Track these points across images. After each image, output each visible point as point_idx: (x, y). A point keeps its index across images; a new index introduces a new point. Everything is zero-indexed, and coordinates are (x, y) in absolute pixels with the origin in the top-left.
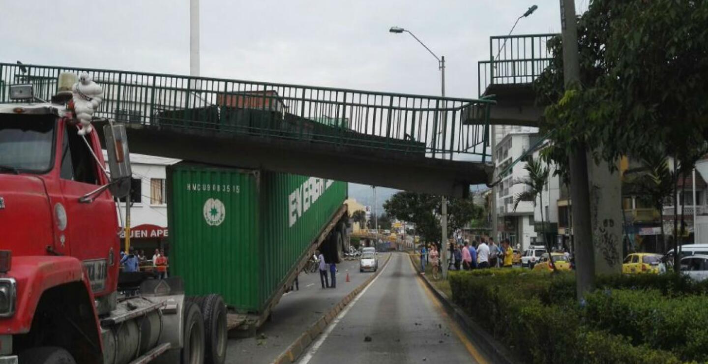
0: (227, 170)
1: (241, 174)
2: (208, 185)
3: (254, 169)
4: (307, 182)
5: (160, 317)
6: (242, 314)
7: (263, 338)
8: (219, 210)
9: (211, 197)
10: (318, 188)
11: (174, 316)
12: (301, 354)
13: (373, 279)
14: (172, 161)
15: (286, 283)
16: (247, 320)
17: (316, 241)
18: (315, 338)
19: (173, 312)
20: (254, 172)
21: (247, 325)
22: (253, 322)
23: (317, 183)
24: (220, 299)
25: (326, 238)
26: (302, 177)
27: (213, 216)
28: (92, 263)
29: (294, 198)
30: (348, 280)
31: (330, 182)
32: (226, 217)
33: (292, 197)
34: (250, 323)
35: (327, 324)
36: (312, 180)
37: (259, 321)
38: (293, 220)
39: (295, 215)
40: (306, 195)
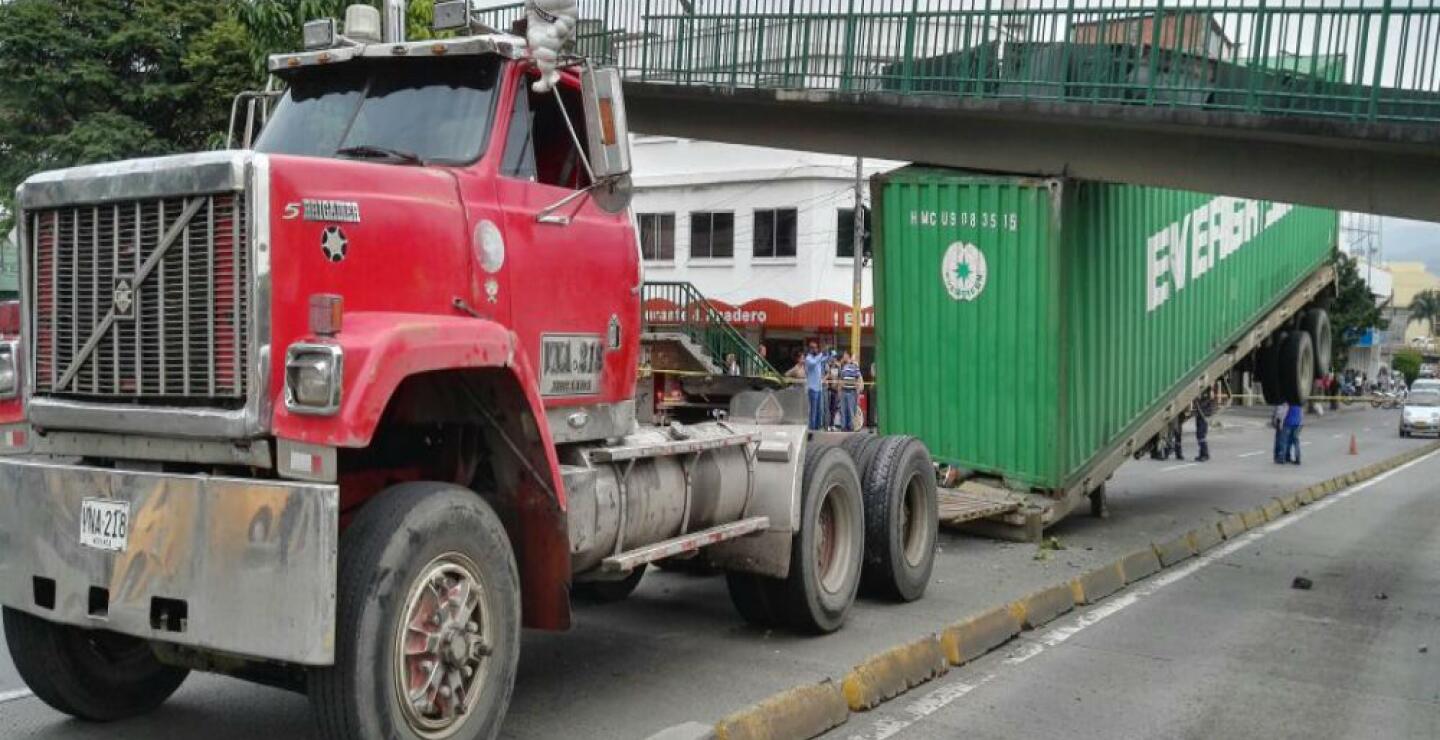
0: (992, 180)
1: (1021, 188)
3: (1049, 176)
4: (1204, 208)
5: (748, 463)
6: (1018, 490)
7: (1055, 547)
8: (972, 267)
9: (958, 239)
10: (1239, 223)
11: (783, 466)
13: (1423, 454)
15: (1134, 437)
16: (1026, 504)
17: (1232, 348)
19: (780, 458)
20: (1048, 183)
21: (1022, 515)
22: (1035, 511)
23: (1236, 210)
24: (916, 447)
25: (1264, 342)
26: (1185, 196)
27: (961, 279)
28: (565, 340)
29: (1164, 245)
30: (1353, 451)
31: (1279, 210)
32: (986, 285)
33: (1156, 243)
34: (1029, 511)
35: (1224, 538)
36: (1223, 204)
37: (1051, 511)
38: (1156, 296)
39: (1165, 285)
40: (1199, 240)
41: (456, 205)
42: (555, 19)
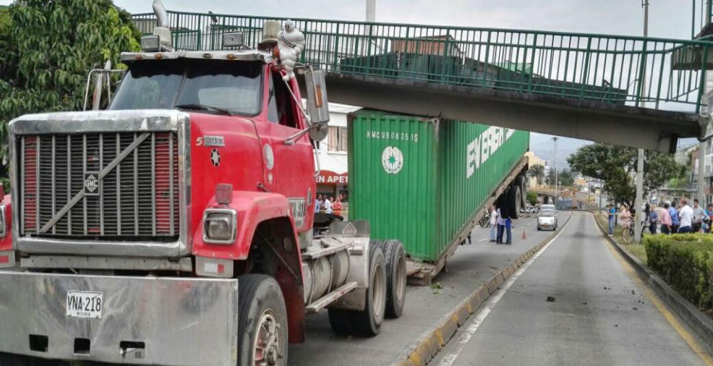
0: (406, 118)
1: (420, 122)
2: (387, 133)
3: (432, 117)
4: (486, 132)
5: (348, 256)
6: (417, 262)
7: (439, 287)
8: (397, 159)
9: (390, 145)
10: (497, 138)
11: (360, 257)
12: (480, 306)
13: (552, 238)
14: (353, 109)
15: (461, 235)
16: (423, 268)
17: (494, 194)
18: (492, 291)
19: (358, 253)
20: (433, 120)
21: (422, 273)
22: (428, 271)
23: (496, 132)
24: (400, 245)
25: (504, 191)
26: (480, 126)
27: (391, 164)
28: (293, 201)
29: (473, 148)
30: (524, 237)
31: (511, 132)
32: (403, 167)
33: (470, 147)
34: (426, 271)
35: (504, 280)
36: (492, 129)
37: (434, 271)
38: (470, 171)
39: (473, 166)
40: (485, 146)
41: (256, 137)
42: (294, 46)
